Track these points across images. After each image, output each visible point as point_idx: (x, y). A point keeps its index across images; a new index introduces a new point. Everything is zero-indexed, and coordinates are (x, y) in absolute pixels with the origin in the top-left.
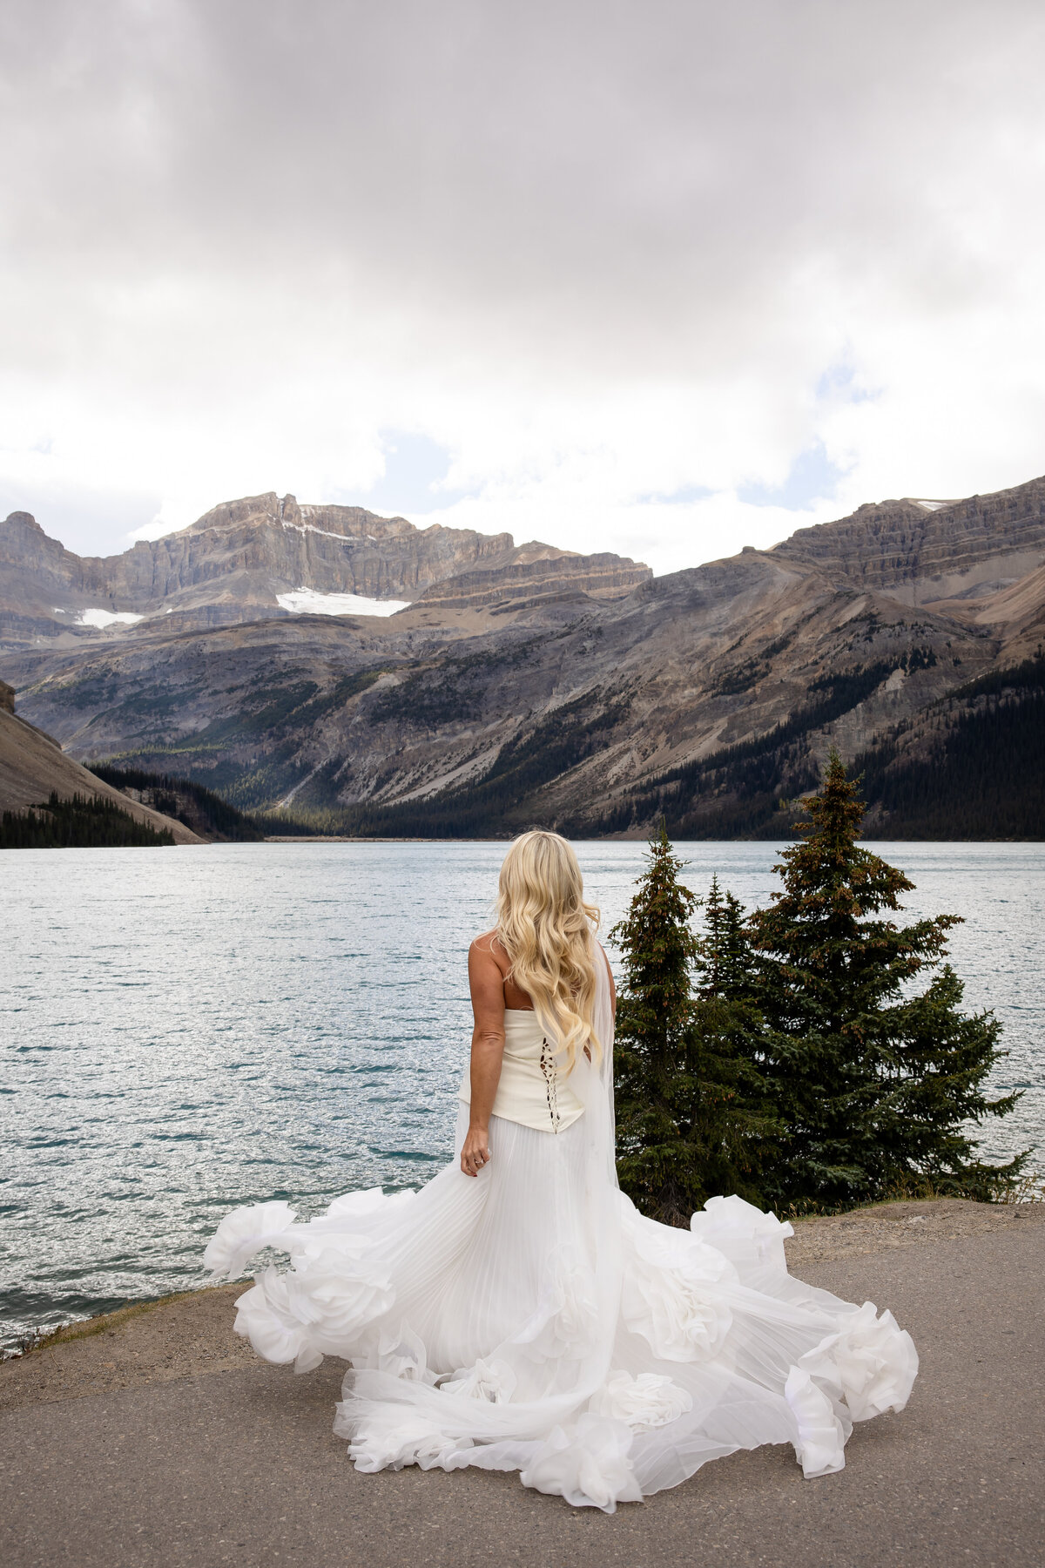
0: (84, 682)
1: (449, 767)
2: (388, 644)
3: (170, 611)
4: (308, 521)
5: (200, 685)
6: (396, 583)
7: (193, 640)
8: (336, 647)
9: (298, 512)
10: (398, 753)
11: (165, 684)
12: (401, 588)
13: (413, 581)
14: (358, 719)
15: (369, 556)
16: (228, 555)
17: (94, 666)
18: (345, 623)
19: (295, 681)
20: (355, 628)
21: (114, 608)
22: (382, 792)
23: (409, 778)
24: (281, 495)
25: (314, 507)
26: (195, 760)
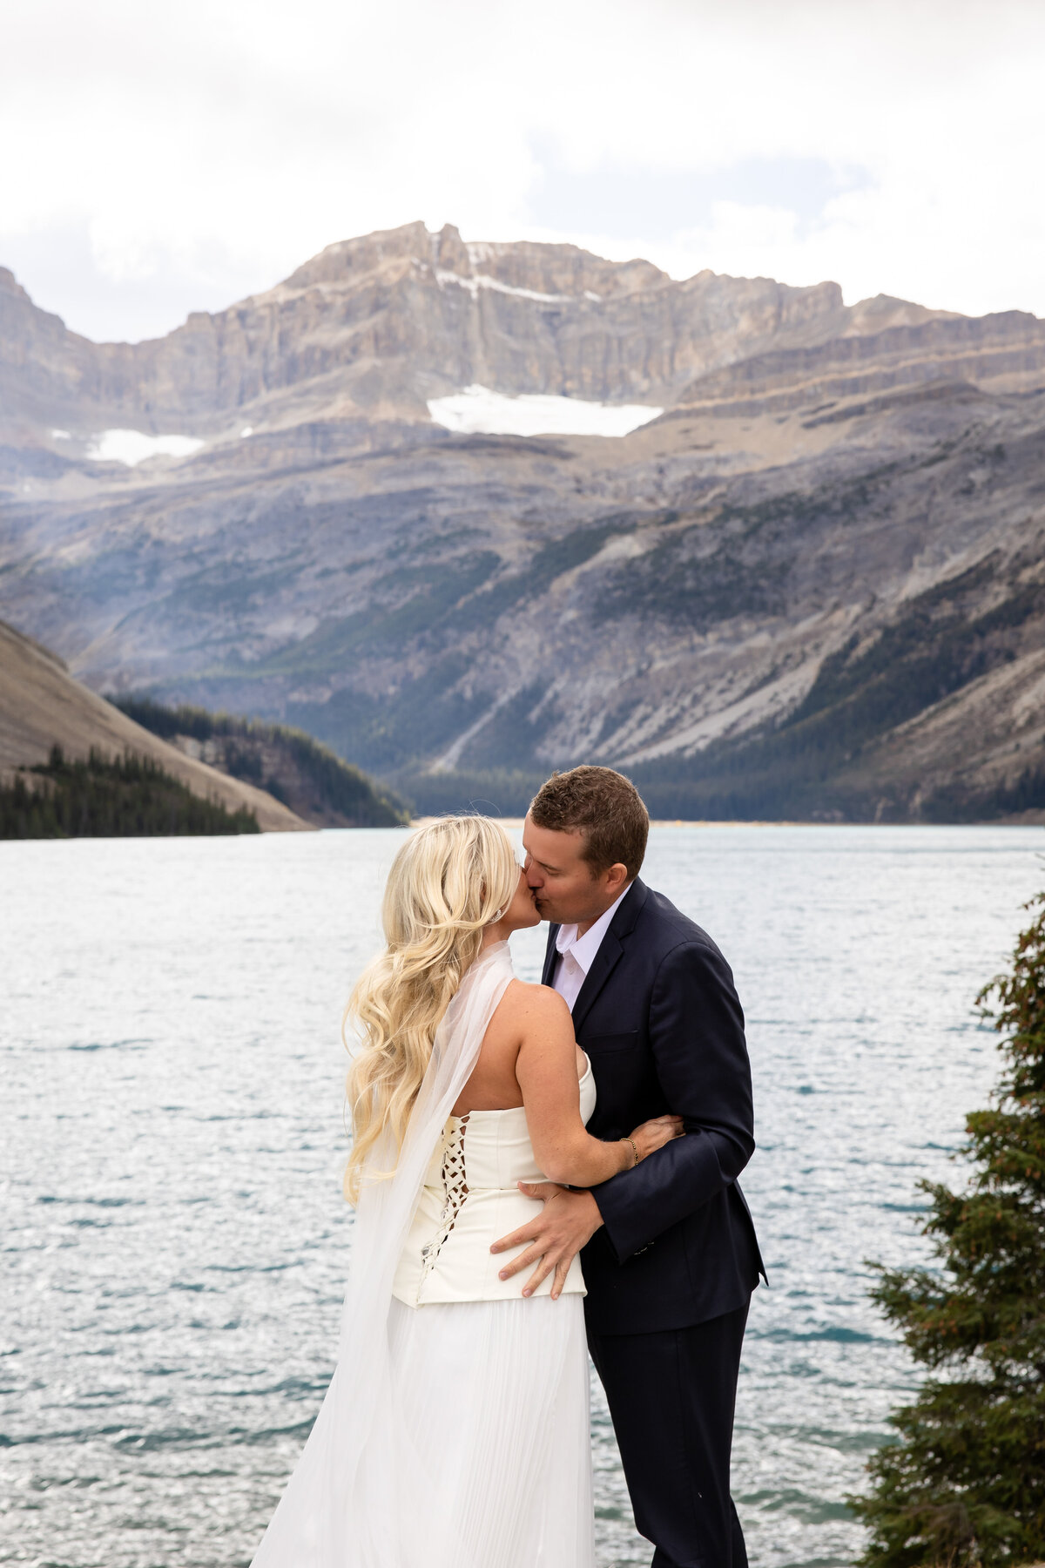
0: (105, 557)
1: (730, 696)
2: (622, 483)
3: (247, 432)
4: (483, 268)
5: (301, 559)
6: (635, 376)
7: (287, 483)
8: (532, 490)
9: (464, 254)
10: (640, 674)
11: (241, 559)
12: (644, 385)
13: (666, 370)
14: (571, 615)
15: (588, 329)
16: (345, 333)
17: (121, 529)
18: (546, 449)
19: (462, 551)
20: (566, 456)
21: (153, 429)
22: (612, 741)
23: (660, 717)
24: (434, 227)
25: (492, 245)
26: (293, 689)
